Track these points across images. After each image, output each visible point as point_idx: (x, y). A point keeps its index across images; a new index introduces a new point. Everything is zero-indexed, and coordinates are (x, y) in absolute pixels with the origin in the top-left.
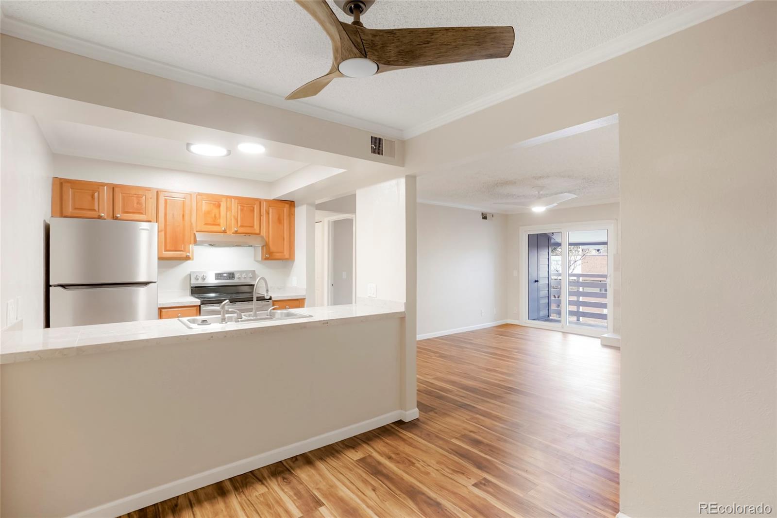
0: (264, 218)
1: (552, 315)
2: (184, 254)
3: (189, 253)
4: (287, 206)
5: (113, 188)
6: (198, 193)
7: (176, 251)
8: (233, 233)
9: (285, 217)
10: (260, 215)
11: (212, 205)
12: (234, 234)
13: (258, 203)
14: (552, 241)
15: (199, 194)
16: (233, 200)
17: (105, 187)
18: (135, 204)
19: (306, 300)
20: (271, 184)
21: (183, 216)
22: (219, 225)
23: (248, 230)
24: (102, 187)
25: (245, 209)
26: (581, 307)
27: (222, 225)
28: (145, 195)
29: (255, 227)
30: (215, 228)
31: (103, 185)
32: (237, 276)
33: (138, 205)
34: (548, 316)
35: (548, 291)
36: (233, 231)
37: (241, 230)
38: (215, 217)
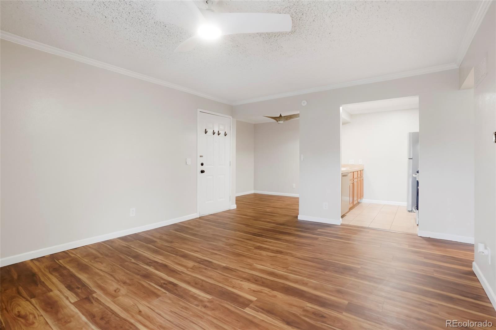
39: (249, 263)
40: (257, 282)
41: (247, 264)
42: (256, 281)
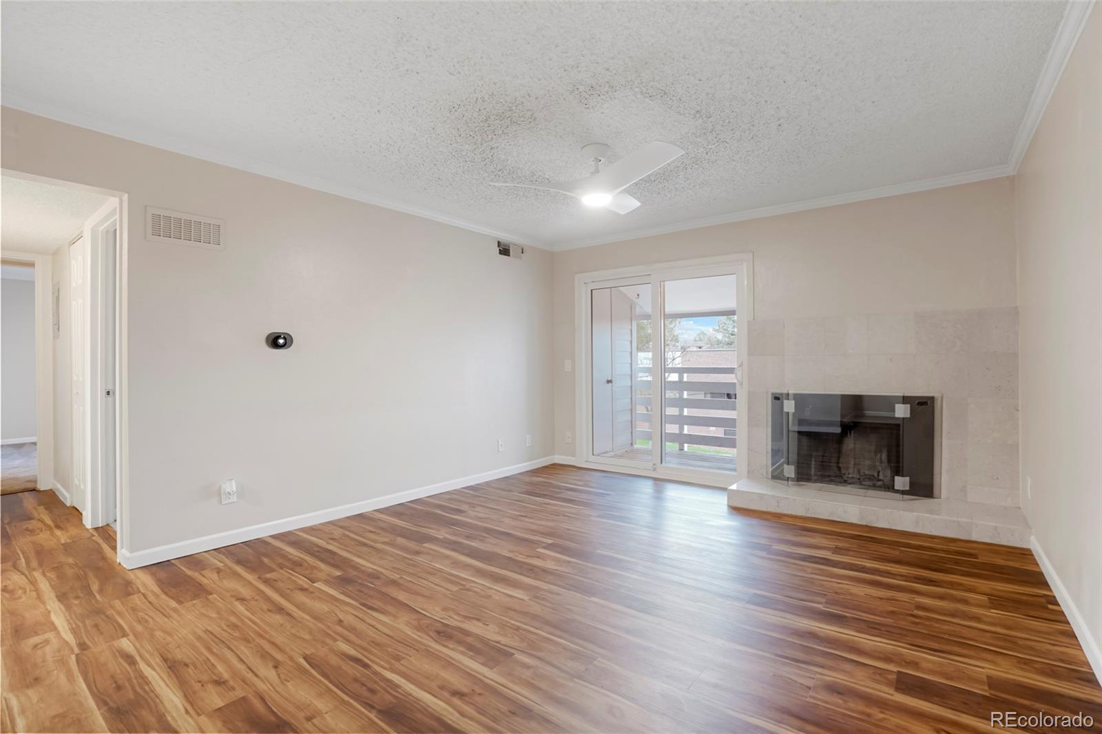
1: (638, 441)
14: (638, 311)
26: (686, 427)
34: (632, 444)
35: (631, 398)
39: (538, 603)
40: (531, 568)
41: (544, 599)
42: (531, 570)
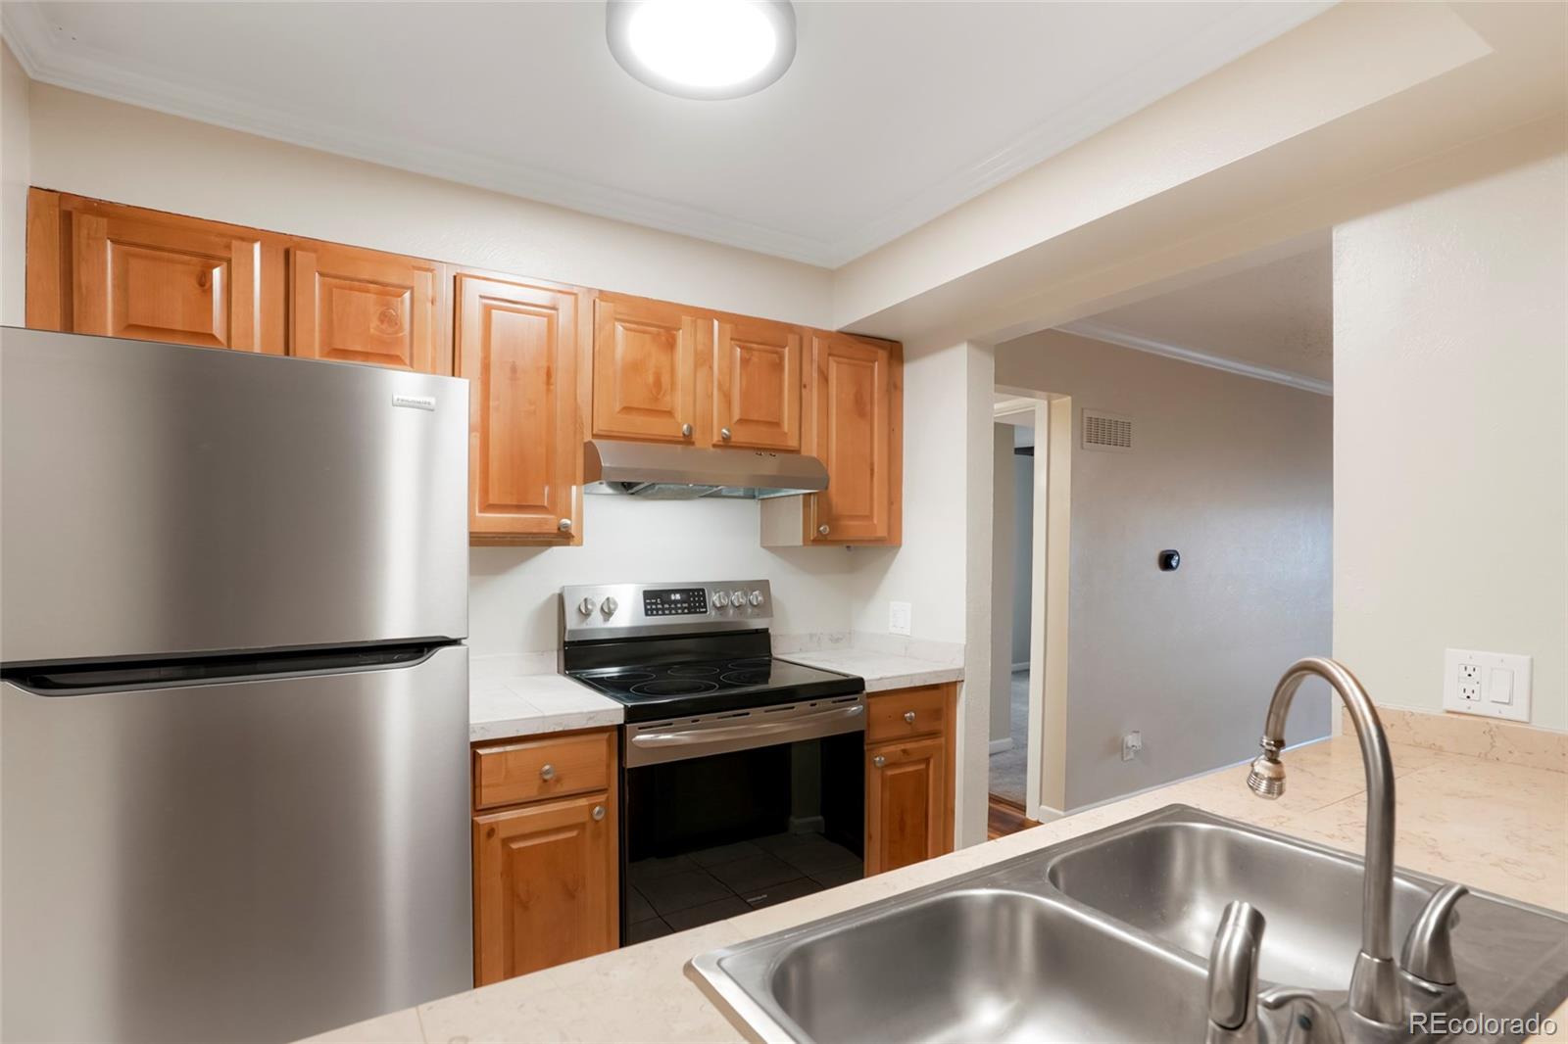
0: (813, 396)
2: (548, 522)
3: (570, 519)
4: (882, 354)
5: (287, 253)
6: (601, 291)
7: (520, 508)
8: (714, 446)
9: (876, 396)
10: (802, 386)
11: (647, 337)
12: (719, 451)
13: (792, 339)
15: (603, 295)
16: (716, 323)
17: (257, 247)
18: (374, 323)
19: (965, 684)
20: (831, 277)
21: (549, 374)
22: (670, 413)
23: (763, 437)
24: (244, 244)
25: (755, 360)
27: (679, 416)
28: (412, 289)
29: (786, 427)
30: (658, 426)
31: (248, 235)
32: (714, 598)
33: (384, 327)
36: (716, 439)
37: (741, 436)
38: (658, 383)
